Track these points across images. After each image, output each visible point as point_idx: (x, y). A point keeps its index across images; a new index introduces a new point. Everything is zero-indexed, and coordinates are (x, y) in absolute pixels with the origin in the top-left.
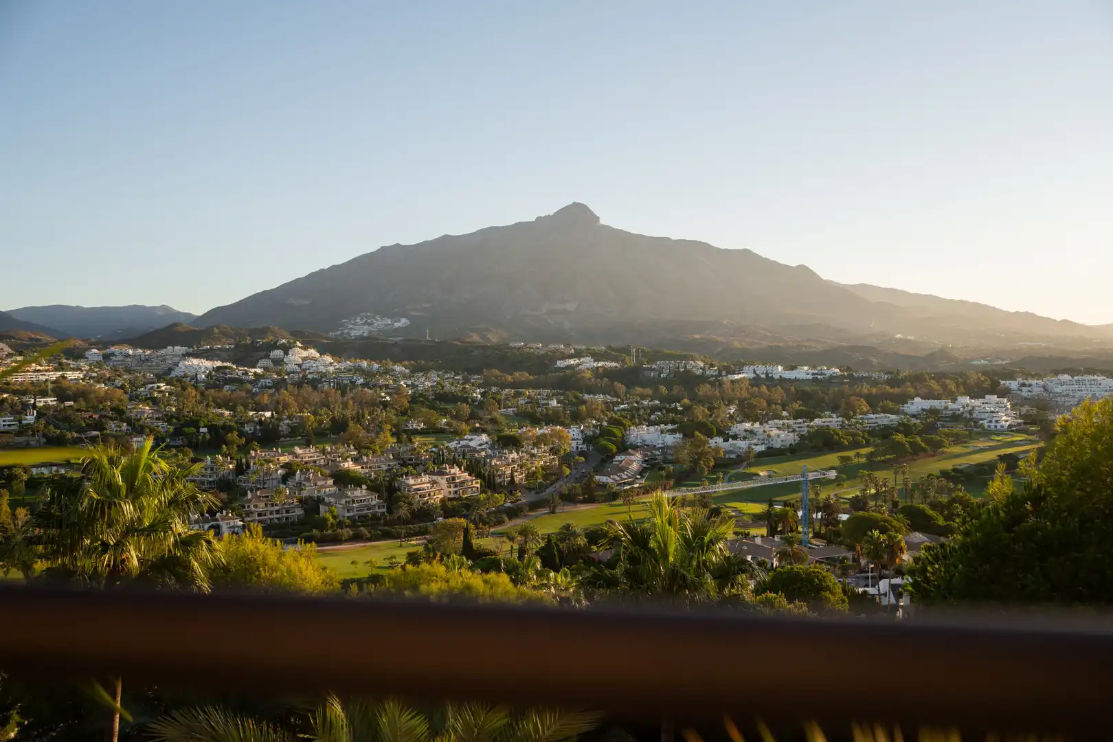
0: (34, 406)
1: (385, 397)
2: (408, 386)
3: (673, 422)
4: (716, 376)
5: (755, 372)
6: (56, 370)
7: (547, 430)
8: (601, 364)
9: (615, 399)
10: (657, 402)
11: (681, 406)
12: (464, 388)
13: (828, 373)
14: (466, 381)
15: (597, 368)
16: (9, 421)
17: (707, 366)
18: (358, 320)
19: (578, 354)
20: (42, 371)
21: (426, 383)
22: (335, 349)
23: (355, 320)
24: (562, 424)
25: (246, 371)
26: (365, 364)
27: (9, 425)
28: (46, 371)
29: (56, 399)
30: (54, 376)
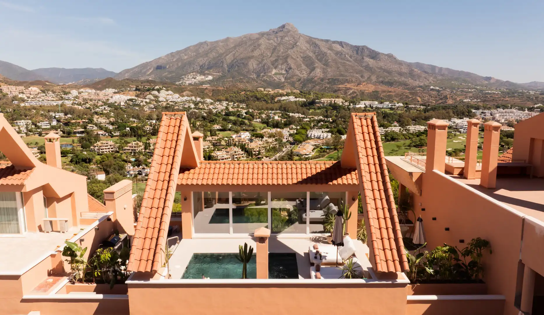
0: (55, 118)
1: (204, 114)
2: (213, 108)
3: (327, 128)
4: (348, 106)
5: (365, 104)
6: (60, 100)
7: (274, 130)
8: (297, 99)
9: (303, 116)
10: (321, 117)
11: (332, 119)
12: (238, 110)
13: (397, 105)
14: (238, 106)
15: (296, 101)
16: (46, 124)
17: (344, 101)
18: (189, 77)
19: (288, 95)
20: (54, 101)
21: (221, 107)
22: (180, 90)
23: (188, 76)
24: (280, 128)
25: (142, 101)
26: (193, 98)
27: (46, 126)
28: (56, 100)
29: (63, 114)
30: (60, 102)
